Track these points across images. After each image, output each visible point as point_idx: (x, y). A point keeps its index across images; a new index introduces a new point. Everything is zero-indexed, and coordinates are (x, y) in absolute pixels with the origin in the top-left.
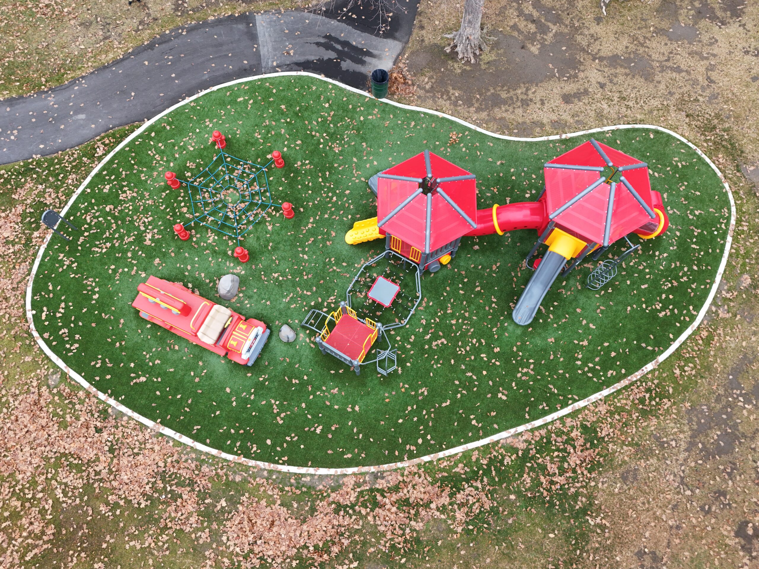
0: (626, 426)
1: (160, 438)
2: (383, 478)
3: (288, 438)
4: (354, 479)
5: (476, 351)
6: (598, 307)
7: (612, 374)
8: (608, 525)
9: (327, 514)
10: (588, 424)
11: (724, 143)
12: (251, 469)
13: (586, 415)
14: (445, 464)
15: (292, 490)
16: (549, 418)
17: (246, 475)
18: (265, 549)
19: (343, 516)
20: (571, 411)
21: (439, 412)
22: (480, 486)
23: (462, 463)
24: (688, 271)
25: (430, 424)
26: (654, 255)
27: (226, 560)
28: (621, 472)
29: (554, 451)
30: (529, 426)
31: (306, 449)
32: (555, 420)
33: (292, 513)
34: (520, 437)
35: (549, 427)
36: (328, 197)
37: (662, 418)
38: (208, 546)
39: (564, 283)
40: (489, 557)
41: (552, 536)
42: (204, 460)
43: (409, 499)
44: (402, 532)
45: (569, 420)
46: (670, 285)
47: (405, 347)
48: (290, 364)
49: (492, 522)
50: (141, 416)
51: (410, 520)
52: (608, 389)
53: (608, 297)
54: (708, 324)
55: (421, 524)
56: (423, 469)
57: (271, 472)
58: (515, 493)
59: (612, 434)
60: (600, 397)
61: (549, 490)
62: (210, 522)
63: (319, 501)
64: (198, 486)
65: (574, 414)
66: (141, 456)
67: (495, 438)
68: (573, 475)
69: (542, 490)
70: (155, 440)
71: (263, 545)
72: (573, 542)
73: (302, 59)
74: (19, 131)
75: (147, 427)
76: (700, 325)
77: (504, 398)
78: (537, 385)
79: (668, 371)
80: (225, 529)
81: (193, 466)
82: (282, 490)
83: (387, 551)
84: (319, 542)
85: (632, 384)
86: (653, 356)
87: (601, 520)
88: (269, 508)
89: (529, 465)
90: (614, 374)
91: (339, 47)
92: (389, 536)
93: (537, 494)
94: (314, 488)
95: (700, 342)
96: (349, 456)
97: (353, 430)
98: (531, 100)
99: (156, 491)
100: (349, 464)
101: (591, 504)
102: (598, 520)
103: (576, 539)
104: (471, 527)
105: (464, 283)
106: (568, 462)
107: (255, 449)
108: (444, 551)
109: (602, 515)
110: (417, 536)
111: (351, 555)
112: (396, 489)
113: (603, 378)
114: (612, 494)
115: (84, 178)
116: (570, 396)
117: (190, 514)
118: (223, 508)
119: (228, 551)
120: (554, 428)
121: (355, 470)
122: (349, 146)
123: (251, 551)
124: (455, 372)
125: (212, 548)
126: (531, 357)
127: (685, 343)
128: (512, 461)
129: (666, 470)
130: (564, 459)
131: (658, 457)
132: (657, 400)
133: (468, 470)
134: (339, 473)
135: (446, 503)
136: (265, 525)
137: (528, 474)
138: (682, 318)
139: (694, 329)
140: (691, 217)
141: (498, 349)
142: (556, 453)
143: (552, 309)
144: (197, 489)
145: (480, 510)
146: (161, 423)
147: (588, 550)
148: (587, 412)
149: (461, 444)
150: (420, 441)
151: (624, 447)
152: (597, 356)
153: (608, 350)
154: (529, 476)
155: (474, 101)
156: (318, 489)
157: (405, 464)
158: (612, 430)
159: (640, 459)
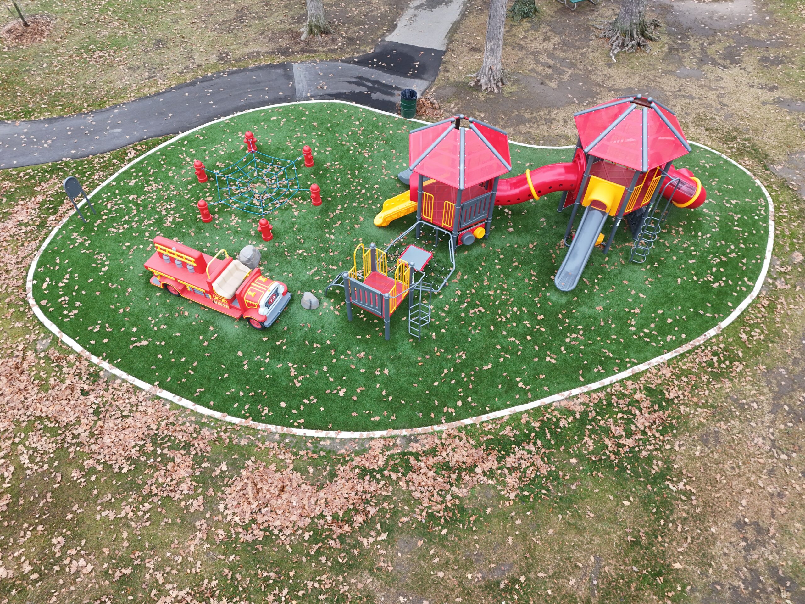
0: (697, 388)
1: (156, 401)
2: (417, 441)
3: (306, 401)
4: (383, 442)
5: (519, 319)
6: (647, 279)
7: (672, 339)
8: (693, 491)
9: (349, 479)
10: (653, 387)
11: (747, 149)
12: (261, 432)
13: (649, 378)
14: (490, 426)
15: (307, 454)
16: (607, 381)
17: (253, 439)
18: (271, 519)
19: (369, 482)
20: (631, 374)
21: (480, 375)
22: (533, 449)
23: (510, 425)
24: (735, 248)
25: (471, 387)
26: (696, 236)
27: (221, 532)
28: (700, 435)
29: (617, 413)
30: (585, 389)
31: (327, 411)
32: (614, 383)
33: (307, 479)
34: (575, 400)
35: (609, 390)
36: (356, 189)
37: (736, 381)
38: (199, 515)
39: (607, 259)
40: (551, 527)
41: (626, 503)
42: (204, 423)
43: (448, 462)
44: (441, 499)
45: (630, 383)
46: (719, 260)
47: (439, 314)
48: (312, 330)
49: (551, 488)
50: (137, 380)
51: (451, 485)
52: (670, 353)
53: (654, 271)
54: (767, 294)
55: (465, 491)
56: (464, 432)
57: (283, 436)
58: (576, 456)
59: (682, 397)
60: (662, 361)
61: (617, 454)
62: (205, 488)
63: (339, 465)
64: (195, 449)
65: (635, 377)
66: (130, 419)
67: (547, 400)
68: (642, 437)
69: (608, 453)
70: (149, 403)
71: (269, 515)
72: (654, 510)
73: (334, 92)
74: (53, 141)
75: (141, 390)
76: (759, 294)
77: (553, 361)
78: (589, 349)
79: (733, 336)
80: (224, 496)
81: (191, 429)
82: (296, 454)
83: (424, 521)
84: (339, 511)
85: (696, 348)
86: (713, 323)
87: (684, 485)
88: (279, 473)
89: (590, 427)
90: (674, 338)
91: (370, 84)
92: (426, 503)
93: (603, 457)
94: (334, 452)
95: (763, 310)
96: (377, 418)
97: (381, 393)
98: (554, 119)
99: (144, 454)
100: (377, 426)
101: (669, 469)
102: (681, 486)
103: (658, 508)
104: (526, 493)
105: (500, 260)
106: (635, 424)
107: (266, 411)
108: (495, 521)
109: (685, 480)
110: (461, 502)
111: (378, 526)
112: (434, 452)
113: (662, 343)
114: (693, 458)
115: (111, 175)
116: (628, 360)
117: (182, 480)
118: (222, 472)
119: (225, 521)
120: (613, 391)
121: (384, 433)
122: (379, 152)
123: (253, 521)
124: (496, 338)
125: (205, 518)
126: (579, 323)
127: (746, 310)
128: (569, 423)
129: (752, 432)
130: (629, 422)
131: (740, 419)
132: (727, 362)
133: (518, 433)
134: (365, 436)
135: (494, 467)
136: (273, 491)
137: (590, 436)
138: (738, 288)
139: (753, 298)
140: (728, 205)
141: (542, 317)
142: (620, 415)
143: (596, 281)
144: (194, 452)
145: (536, 474)
146: (158, 385)
147: (674, 520)
148: (649, 375)
149: (507, 407)
150: (459, 403)
151: (699, 409)
152: (652, 322)
153: (663, 318)
154: (591, 438)
155: (499, 120)
156: (339, 453)
157: (444, 427)
158: (681, 392)
159: (719, 421)
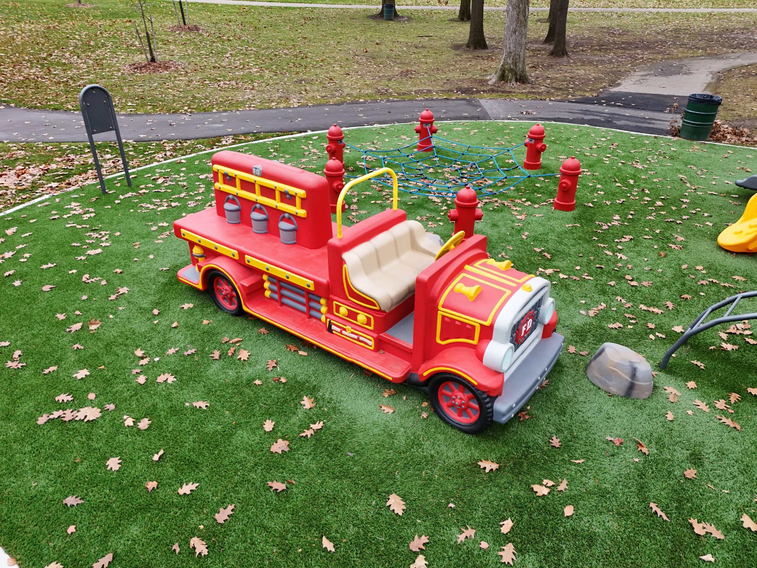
36: (642, 200)
48: (661, 466)
91: (606, 115)
115: (184, 155)
122: (663, 165)
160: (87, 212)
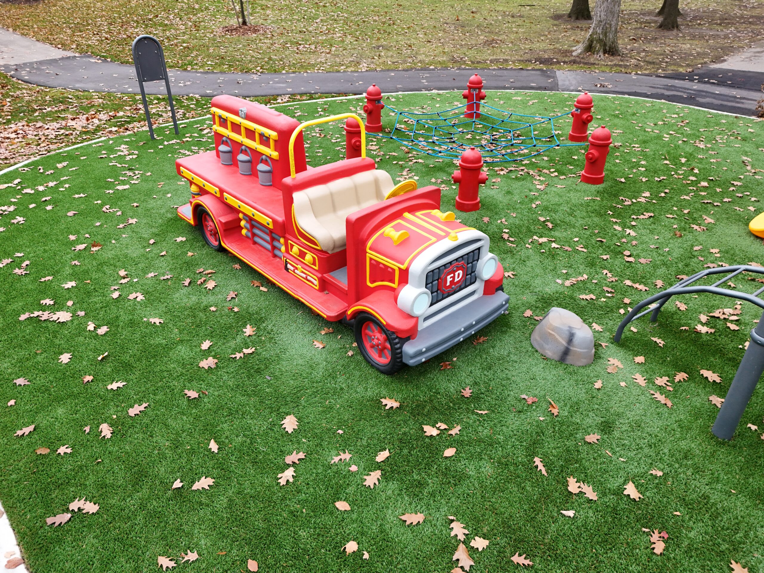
36: (686, 179)
73: (626, 91)
91: (691, 92)
122: (729, 146)
160: (132, 154)
